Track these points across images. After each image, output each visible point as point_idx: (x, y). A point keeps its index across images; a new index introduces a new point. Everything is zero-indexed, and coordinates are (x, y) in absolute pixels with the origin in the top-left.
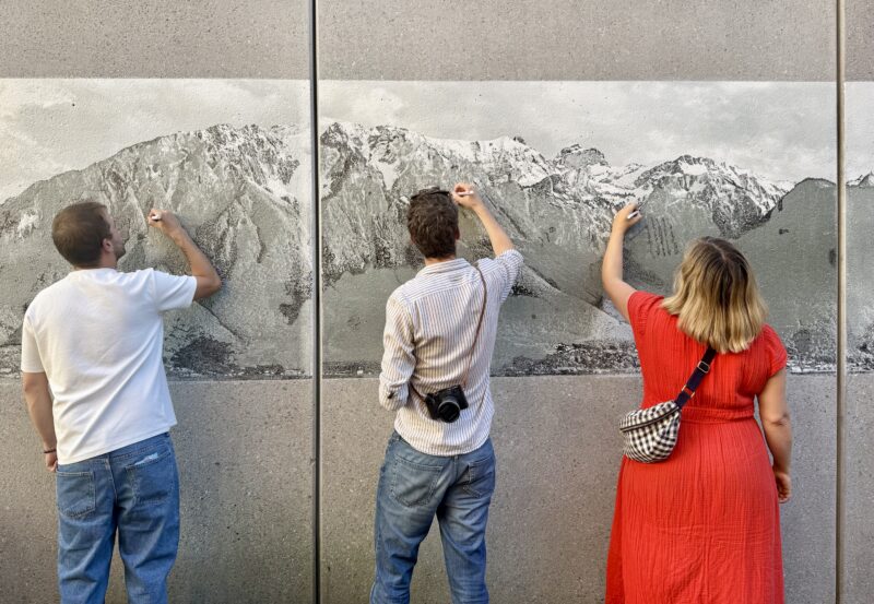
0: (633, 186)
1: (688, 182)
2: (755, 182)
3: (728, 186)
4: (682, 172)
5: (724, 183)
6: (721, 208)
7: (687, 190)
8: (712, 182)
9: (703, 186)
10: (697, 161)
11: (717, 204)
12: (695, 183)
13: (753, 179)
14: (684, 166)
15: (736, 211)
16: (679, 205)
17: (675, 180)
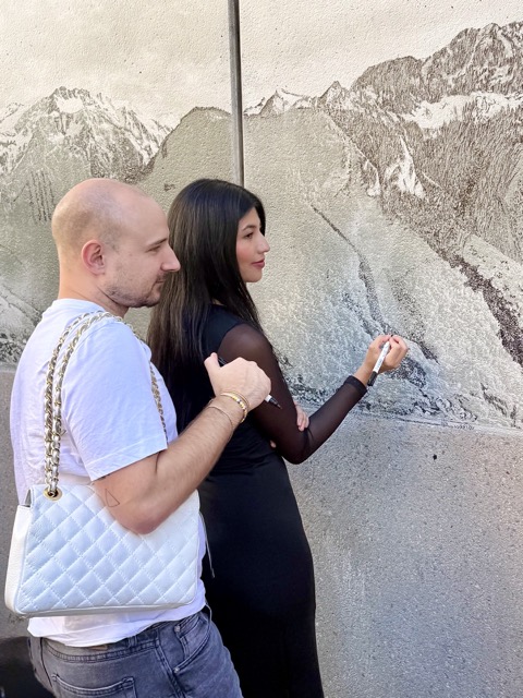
0: (14, 131)
1: (65, 123)
2: (134, 119)
3: (105, 126)
4: (58, 110)
5: (100, 122)
6: (99, 155)
7: (64, 133)
8: (88, 122)
9: (80, 127)
10: (72, 93)
11: (94, 150)
12: (72, 124)
13: (132, 114)
14: (60, 102)
15: (115, 160)
16: (57, 154)
17: (52, 121)
